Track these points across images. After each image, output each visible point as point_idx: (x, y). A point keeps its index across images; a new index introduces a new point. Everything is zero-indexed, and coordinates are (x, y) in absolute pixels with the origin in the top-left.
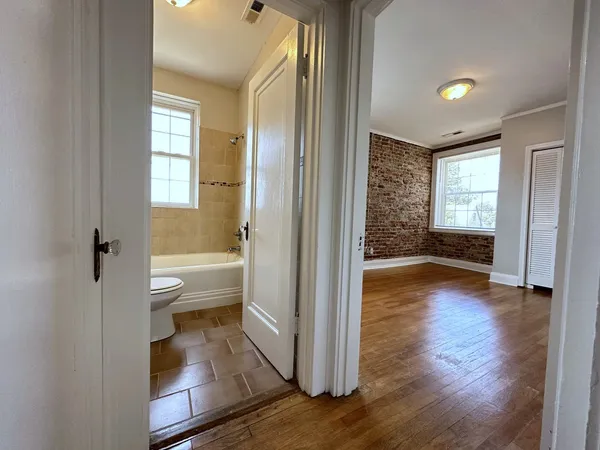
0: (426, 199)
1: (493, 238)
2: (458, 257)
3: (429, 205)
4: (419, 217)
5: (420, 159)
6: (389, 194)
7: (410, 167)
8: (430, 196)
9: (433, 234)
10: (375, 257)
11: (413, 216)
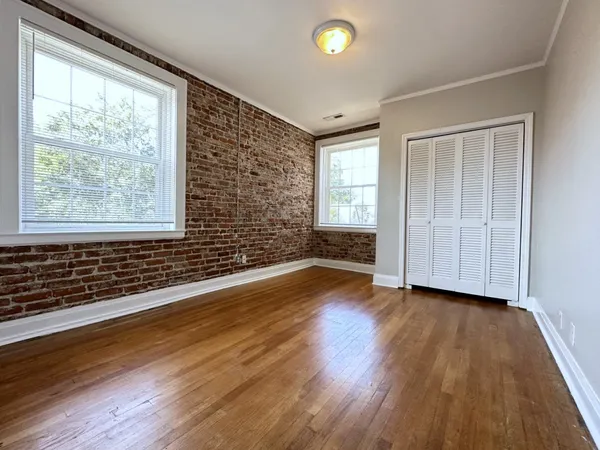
0: (309, 193)
1: (374, 235)
2: (343, 257)
3: (313, 200)
4: (302, 213)
5: (302, 145)
6: (265, 184)
7: (291, 153)
8: (313, 189)
9: (317, 233)
10: (248, 267)
11: (296, 212)
